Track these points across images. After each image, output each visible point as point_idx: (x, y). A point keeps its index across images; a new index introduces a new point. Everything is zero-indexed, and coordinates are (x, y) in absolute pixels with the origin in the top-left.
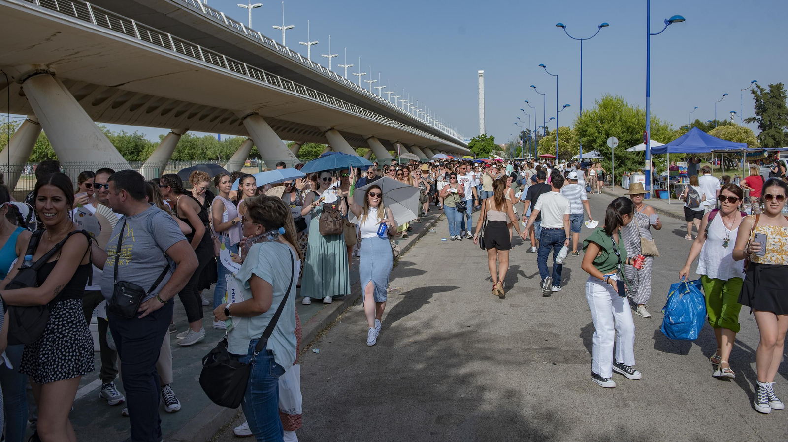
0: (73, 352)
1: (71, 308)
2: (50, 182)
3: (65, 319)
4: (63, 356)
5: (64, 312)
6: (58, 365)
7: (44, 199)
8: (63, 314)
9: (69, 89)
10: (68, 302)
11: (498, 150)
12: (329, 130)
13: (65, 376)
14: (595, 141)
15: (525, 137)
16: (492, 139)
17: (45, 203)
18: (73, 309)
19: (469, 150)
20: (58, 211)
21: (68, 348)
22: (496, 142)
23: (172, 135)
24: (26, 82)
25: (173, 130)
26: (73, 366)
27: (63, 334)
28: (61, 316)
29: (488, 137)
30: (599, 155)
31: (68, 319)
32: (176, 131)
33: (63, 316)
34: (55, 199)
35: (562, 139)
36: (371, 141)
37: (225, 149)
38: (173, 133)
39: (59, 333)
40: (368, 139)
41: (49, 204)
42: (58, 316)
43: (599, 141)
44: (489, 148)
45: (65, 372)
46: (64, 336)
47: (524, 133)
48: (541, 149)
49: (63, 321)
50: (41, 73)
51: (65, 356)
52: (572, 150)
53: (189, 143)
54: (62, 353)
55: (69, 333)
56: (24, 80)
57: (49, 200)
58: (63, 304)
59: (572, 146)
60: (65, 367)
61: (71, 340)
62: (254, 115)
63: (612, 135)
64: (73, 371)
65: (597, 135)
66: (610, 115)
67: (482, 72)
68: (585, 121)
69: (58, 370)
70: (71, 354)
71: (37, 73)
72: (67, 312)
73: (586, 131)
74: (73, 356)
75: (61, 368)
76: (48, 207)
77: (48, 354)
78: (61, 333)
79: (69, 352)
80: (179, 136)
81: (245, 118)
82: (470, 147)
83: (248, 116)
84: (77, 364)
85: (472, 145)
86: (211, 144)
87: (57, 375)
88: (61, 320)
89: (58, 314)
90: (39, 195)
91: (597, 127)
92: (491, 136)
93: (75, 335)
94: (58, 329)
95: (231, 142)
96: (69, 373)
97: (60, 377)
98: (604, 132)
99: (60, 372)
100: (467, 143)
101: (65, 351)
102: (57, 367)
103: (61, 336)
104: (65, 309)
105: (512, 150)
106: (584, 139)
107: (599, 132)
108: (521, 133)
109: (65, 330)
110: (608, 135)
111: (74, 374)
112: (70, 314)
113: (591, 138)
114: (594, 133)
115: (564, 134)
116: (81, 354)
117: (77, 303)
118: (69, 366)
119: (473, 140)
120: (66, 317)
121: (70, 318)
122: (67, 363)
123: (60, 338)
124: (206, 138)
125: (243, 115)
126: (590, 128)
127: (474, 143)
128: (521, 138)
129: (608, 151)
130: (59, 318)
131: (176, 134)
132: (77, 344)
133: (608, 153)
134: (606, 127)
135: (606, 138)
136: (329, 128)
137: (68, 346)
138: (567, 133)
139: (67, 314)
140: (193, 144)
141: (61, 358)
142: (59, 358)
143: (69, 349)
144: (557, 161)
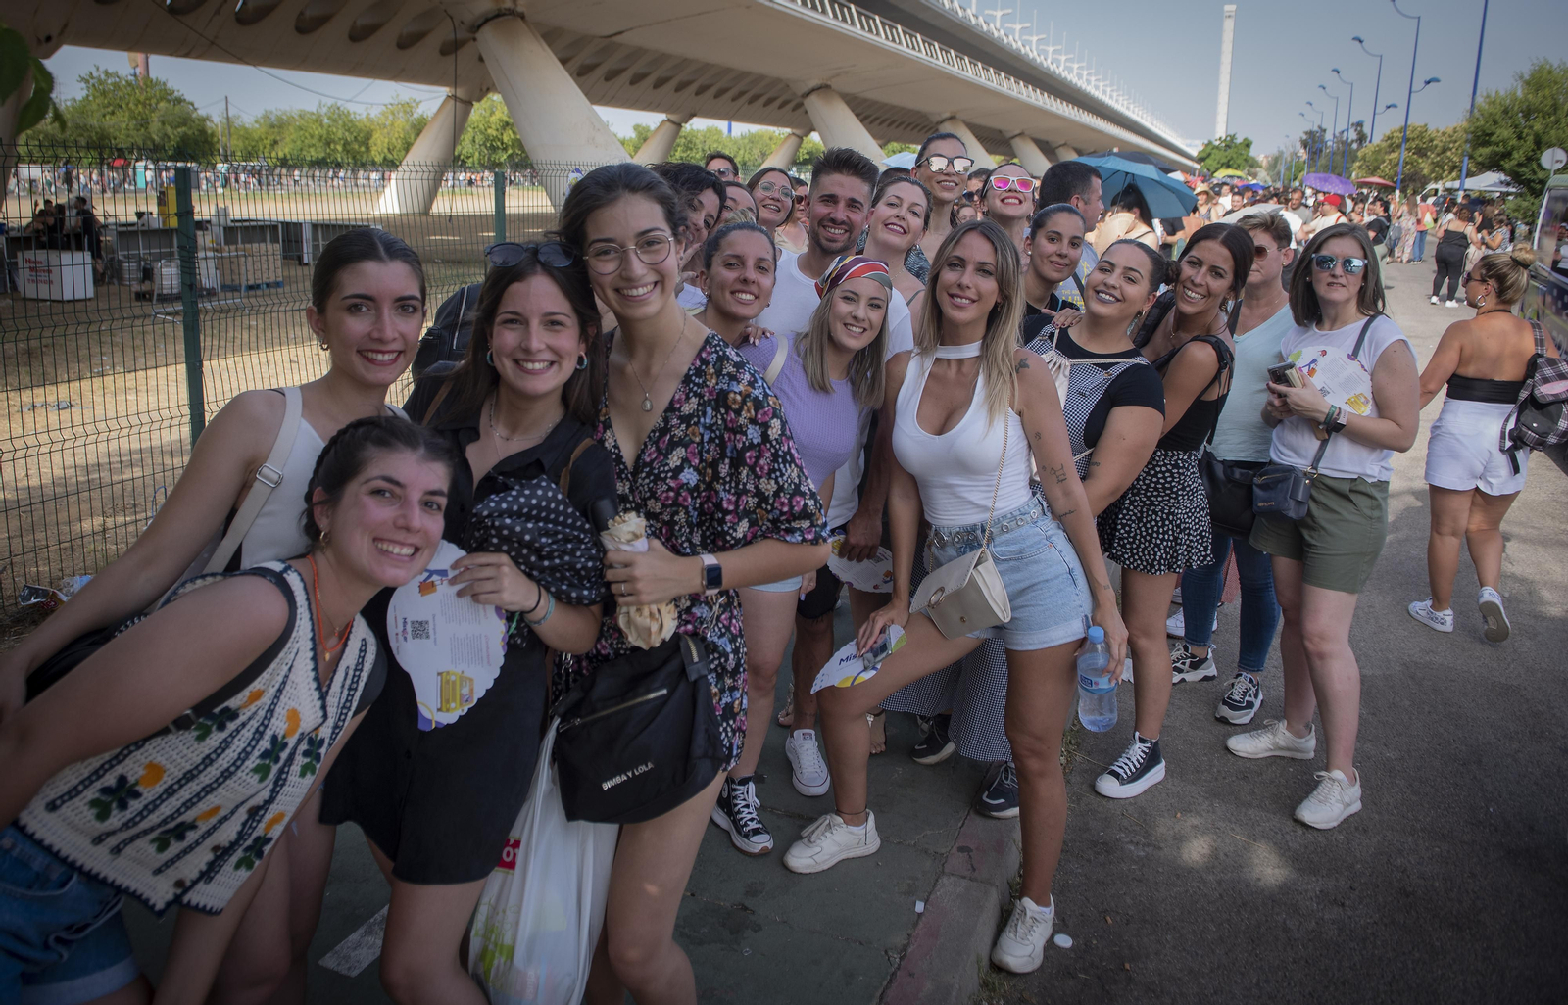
0: (1164, 533)
1: (1176, 466)
2: (1221, 237)
3: (1162, 481)
4: (1148, 534)
5: (1164, 469)
6: (1138, 546)
7: (1197, 263)
8: (1161, 472)
9: (549, 45)
10: (1174, 455)
11: (1252, 166)
12: (945, 120)
13: (1145, 567)
14: (1507, 155)
15: (1313, 142)
16: (1247, 145)
17: (1195, 271)
18: (1178, 468)
19: (1197, 166)
20: (1209, 294)
21: (1157, 525)
22: (1253, 152)
23: (668, 124)
24: (483, 30)
25: (670, 116)
26: (1161, 557)
27: (1152, 502)
28: (1157, 473)
29: (1239, 140)
30: (1508, 184)
31: (1167, 482)
32: (674, 117)
33: (1160, 475)
34: (1216, 272)
35: (1409, 150)
36: (1018, 144)
37: (741, 152)
38: (669, 120)
39: (1145, 496)
40: (1013, 137)
41: (1200, 276)
42: (1152, 472)
43: (1518, 156)
44: (1238, 161)
45: (1146, 561)
46: (1152, 504)
47: (1310, 134)
48: (1360, 167)
49: (1158, 482)
50: (504, 14)
51: (1151, 535)
52: (1432, 171)
53: (683, 140)
54: (1147, 529)
55: (1161, 502)
56: (479, 27)
57: (1204, 269)
58: (1166, 455)
59: (1433, 163)
60: (1149, 555)
61: (1163, 513)
62: (823, 89)
63: (1550, 145)
64: (1160, 564)
65: (1514, 142)
66: (1550, 102)
67: (1233, 7)
68: (1491, 114)
69: (1137, 554)
70: (1161, 536)
71: (499, 14)
72: (1168, 471)
73: (1492, 134)
74: (1163, 540)
75: (1143, 552)
76: (1198, 280)
77: (1130, 526)
78: (1149, 498)
79: (1158, 532)
80: (679, 126)
81: (807, 94)
82: (1200, 160)
83: (813, 90)
84: (1167, 553)
85: (1204, 155)
86: (717, 141)
87: (1135, 560)
88: (1155, 479)
89: (1153, 469)
90: (1193, 253)
91: (1516, 127)
92: (1245, 139)
93: (1170, 508)
94: (1146, 490)
95: (752, 140)
96: (1153, 566)
97: (1138, 566)
98: (1530, 138)
99: (1140, 558)
100: (1194, 153)
101: (1152, 527)
102: (1137, 549)
103: (1147, 502)
104: (1165, 465)
105: (1282, 168)
106: (1486, 151)
107: (1520, 138)
108: (1306, 133)
109: (1156, 496)
110: (1539, 144)
111: (1160, 570)
112: (1172, 476)
113: (1501, 149)
114: (1509, 139)
115: (1413, 139)
116: (1176, 538)
117: (1189, 458)
118: (1155, 554)
119: (1207, 145)
120: (1165, 478)
121: (1170, 482)
122: (1153, 549)
123: (1145, 505)
124: (709, 131)
125: (805, 89)
126: (1501, 127)
127: (1208, 151)
128: (1305, 144)
129: (1533, 178)
130: (1153, 476)
131: (674, 123)
132: (1171, 522)
133: (1533, 181)
134: (1537, 127)
135: (1533, 150)
136: (947, 115)
137: (1157, 522)
138: (1421, 136)
139: (1167, 475)
140: (690, 142)
141: (1144, 537)
142: (1141, 536)
143: (1159, 527)
144: (1398, 192)
